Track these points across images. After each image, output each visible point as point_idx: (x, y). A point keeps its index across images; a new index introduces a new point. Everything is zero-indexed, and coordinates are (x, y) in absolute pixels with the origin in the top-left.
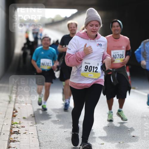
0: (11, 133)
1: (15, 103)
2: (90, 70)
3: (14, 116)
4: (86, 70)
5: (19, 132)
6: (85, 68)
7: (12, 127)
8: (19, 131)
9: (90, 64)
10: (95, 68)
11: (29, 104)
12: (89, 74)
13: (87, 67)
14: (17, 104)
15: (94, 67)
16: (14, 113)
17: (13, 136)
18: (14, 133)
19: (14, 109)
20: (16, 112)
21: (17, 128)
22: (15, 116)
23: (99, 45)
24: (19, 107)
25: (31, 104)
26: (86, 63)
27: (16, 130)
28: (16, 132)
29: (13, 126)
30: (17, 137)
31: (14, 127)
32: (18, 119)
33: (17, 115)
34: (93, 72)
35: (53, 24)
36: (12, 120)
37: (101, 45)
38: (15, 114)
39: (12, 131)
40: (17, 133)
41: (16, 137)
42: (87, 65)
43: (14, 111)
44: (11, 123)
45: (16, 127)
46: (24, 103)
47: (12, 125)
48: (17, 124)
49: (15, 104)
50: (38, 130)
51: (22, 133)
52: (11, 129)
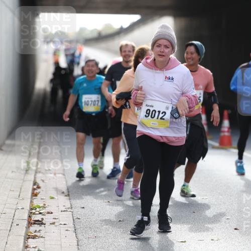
0: (30, 223)
2: (153, 116)
3: (34, 195)
4: (147, 115)
5: (44, 222)
7: (31, 213)
8: (43, 219)
9: (153, 107)
10: (162, 113)
11: (61, 175)
12: (152, 122)
13: (148, 111)
14: (39, 175)
16: (34, 189)
18: (34, 224)
19: (35, 183)
20: (39, 187)
21: (40, 215)
22: (36, 195)
23: (169, 79)
24: (43, 179)
25: (64, 175)
26: (148, 106)
27: (38, 217)
28: (38, 221)
29: (33, 211)
30: (40, 231)
31: (34, 213)
32: (42, 199)
33: (39, 192)
35: (99, 39)
36: (31, 202)
38: (36, 191)
39: (31, 220)
40: (40, 223)
41: (38, 230)
42: (149, 108)
43: (35, 187)
44: (30, 207)
45: (37, 213)
46: (51, 173)
47: (32, 209)
48: (39, 207)
49: (35, 175)
50: (75, 218)
51: (48, 224)
52: (30, 217)
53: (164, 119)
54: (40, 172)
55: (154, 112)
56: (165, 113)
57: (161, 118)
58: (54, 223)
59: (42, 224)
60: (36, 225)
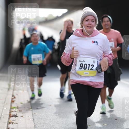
0: (10, 116)
1: (14, 90)
2: (85, 68)
3: (13, 102)
4: (81, 68)
5: (17, 115)
6: (80, 66)
7: (11, 111)
8: (17, 114)
9: (84, 61)
10: (91, 66)
11: (26, 92)
12: (85, 72)
13: (81, 65)
14: (15, 92)
15: (89, 65)
16: (12, 99)
17: (12, 119)
18: (12, 116)
19: (13, 96)
20: (15, 98)
21: (15, 112)
23: (95, 42)
24: (17, 93)
26: (81, 61)
27: (15, 113)
28: (14, 115)
31: (12, 111)
32: (16, 104)
33: (15, 100)
34: (89, 69)
35: (46, 22)
36: (11, 105)
37: (97, 42)
39: (11, 114)
40: (15, 116)
41: (14, 120)
42: (82, 63)
43: (13, 98)
44: (10, 108)
47: (11, 109)
48: (15, 108)
49: (13, 92)
50: (33, 113)
51: (19, 117)
52: (10, 113)
53: (93, 70)
54: (15, 90)
55: (86, 65)
56: (93, 65)
57: (91, 69)
58: (22, 116)
59: (16, 116)
60: (13, 117)
